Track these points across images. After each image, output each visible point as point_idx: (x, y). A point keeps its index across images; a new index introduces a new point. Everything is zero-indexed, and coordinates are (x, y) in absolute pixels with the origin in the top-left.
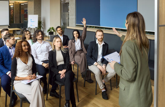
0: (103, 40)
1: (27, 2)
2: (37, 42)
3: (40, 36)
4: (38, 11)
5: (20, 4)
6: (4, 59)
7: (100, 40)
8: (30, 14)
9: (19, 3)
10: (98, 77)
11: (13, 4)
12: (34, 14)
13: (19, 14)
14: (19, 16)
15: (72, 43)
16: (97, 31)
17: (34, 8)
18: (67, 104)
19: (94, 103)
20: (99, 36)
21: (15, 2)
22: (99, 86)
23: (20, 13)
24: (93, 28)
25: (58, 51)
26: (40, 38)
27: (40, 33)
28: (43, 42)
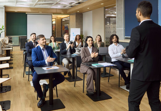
2: (113, 44)
3: (115, 39)
5: (62, 19)
9: (60, 18)
11: (55, 20)
12: (76, 28)
17: (76, 22)
21: (57, 18)
27: (115, 37)
28: (118, 44)
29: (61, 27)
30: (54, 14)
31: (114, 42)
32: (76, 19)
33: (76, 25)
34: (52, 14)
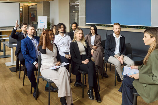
0: (120, 33)
1: (36, 4)
2: (59, 35)
3: (62, 29)
4: (47, 12)
5: (29, 7)
6: (29, 49)
7: (117, 33)
8: (40, 15)
9: (27, 5)
10: (119, 68)
11: (22, 7)
12: (43, 15)
13: (27, 17)
14: (28, 18)
15: (89, 37)
16: (114, 25)
17: (43, 10)
18: (91, 91)
19: (115, 93)
20: (116, 29)
21: (24, 5)
22: (120, 77)
23: (29, 16)
24: (104, 26)
25: (79, 42)
26: (62, 32)
27: (62, 26)
28: (65, 35)
29: (28, 14)
30: (21, 2)
31: (61, 32)
32: (44, 7)
33: (43, 13)
34: (20, 2)
